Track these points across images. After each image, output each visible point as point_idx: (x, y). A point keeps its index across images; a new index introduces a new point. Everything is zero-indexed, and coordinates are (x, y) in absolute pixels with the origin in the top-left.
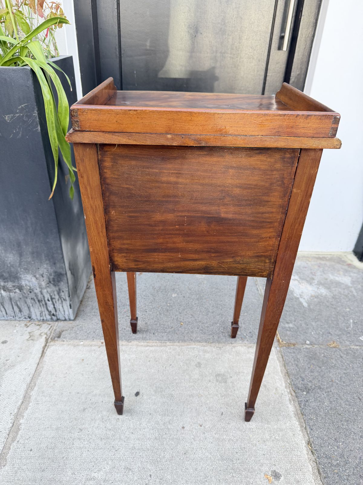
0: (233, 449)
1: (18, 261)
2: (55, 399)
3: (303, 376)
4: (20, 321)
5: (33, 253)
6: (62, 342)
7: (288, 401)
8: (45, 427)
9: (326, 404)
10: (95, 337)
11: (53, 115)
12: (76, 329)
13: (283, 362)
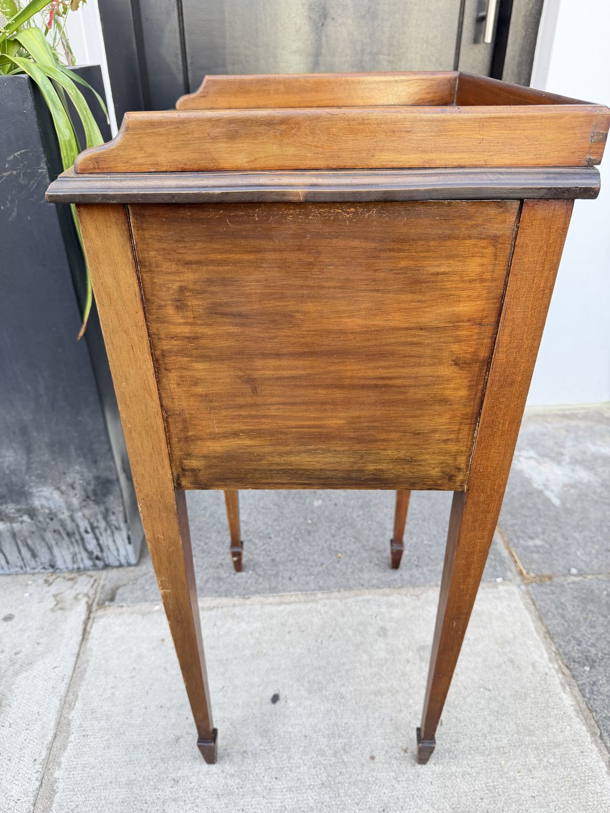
0: (474, 791)
1: (24, 462)
2: (118, 722)
3: (578, 635)
4: (33, 574)
5: (51, 445)
6: (120, 610)
7: (560, 686)
8: (105, 781)
12: (143, 582)
13: (537, 613)
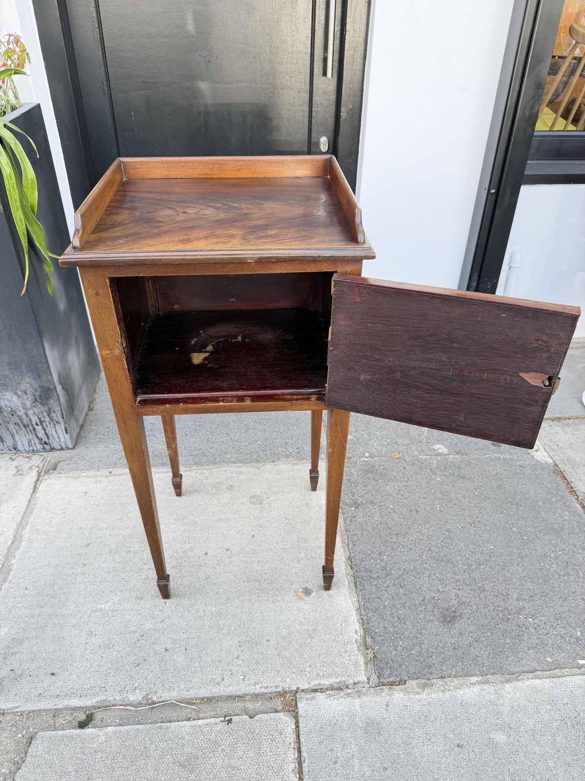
0: (262, 570)
2: (52, 536)
3: (354, 491)
5: (10, 364)
6: (59, 475)
8: (41, 565)
9: (376, 518)
10: (101, 465)
11: (17, 191)
12: (77, 459)
